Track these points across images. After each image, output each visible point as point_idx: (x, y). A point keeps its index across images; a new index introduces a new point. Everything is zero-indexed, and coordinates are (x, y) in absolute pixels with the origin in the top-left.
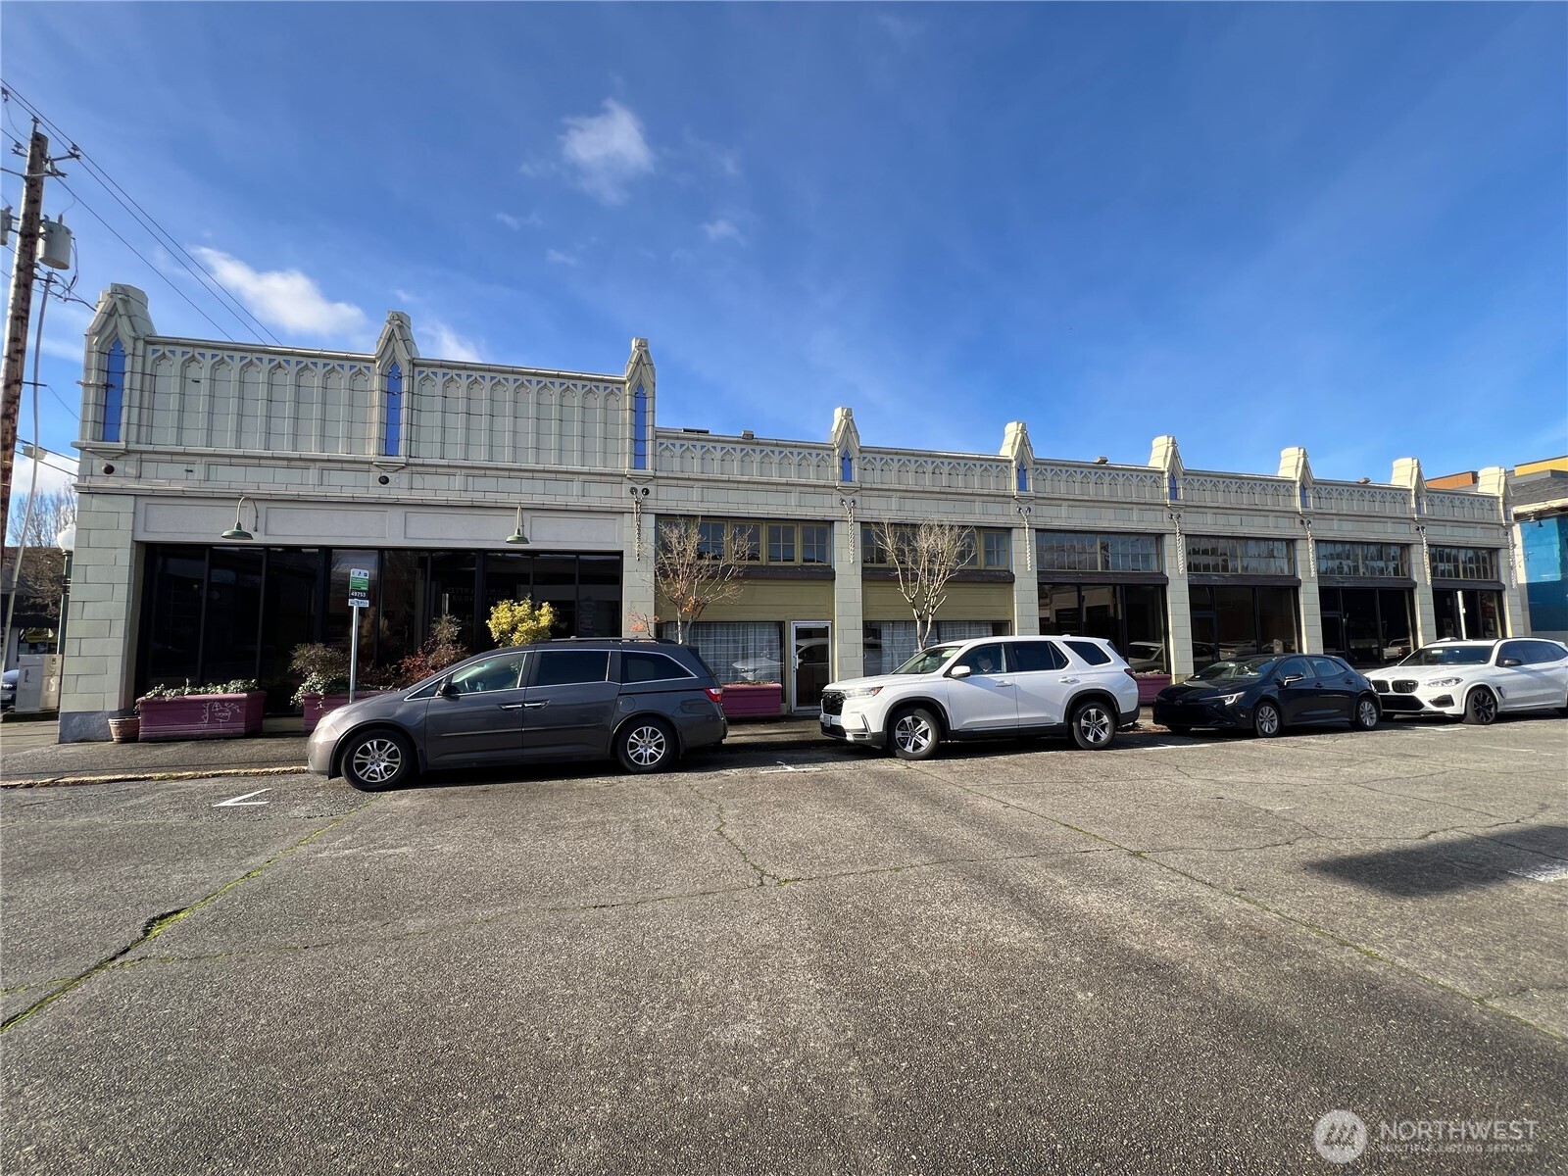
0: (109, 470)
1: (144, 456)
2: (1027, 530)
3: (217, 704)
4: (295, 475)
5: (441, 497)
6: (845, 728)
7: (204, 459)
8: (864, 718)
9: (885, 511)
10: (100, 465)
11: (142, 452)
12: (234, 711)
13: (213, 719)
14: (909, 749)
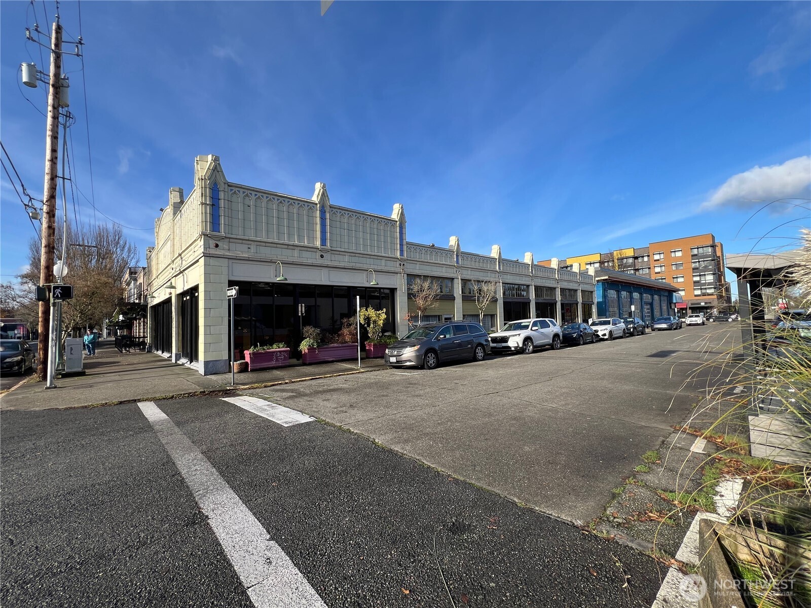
0: (217, 246)
1: (231, 240)
2: (501, 283)
3: (278, 353)
4: (289, 252)
5: (342, 265)
6: (511, 346)
7: (255, 243)
8: (517, 343)
9: (468, 275)
10: (212, 243)
11: (230, 238)
12: (285, 356)
13: (277, 360)
14: (527, 351)
